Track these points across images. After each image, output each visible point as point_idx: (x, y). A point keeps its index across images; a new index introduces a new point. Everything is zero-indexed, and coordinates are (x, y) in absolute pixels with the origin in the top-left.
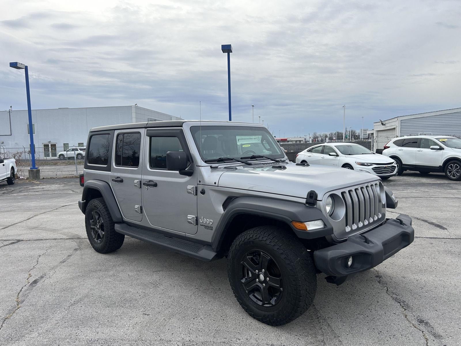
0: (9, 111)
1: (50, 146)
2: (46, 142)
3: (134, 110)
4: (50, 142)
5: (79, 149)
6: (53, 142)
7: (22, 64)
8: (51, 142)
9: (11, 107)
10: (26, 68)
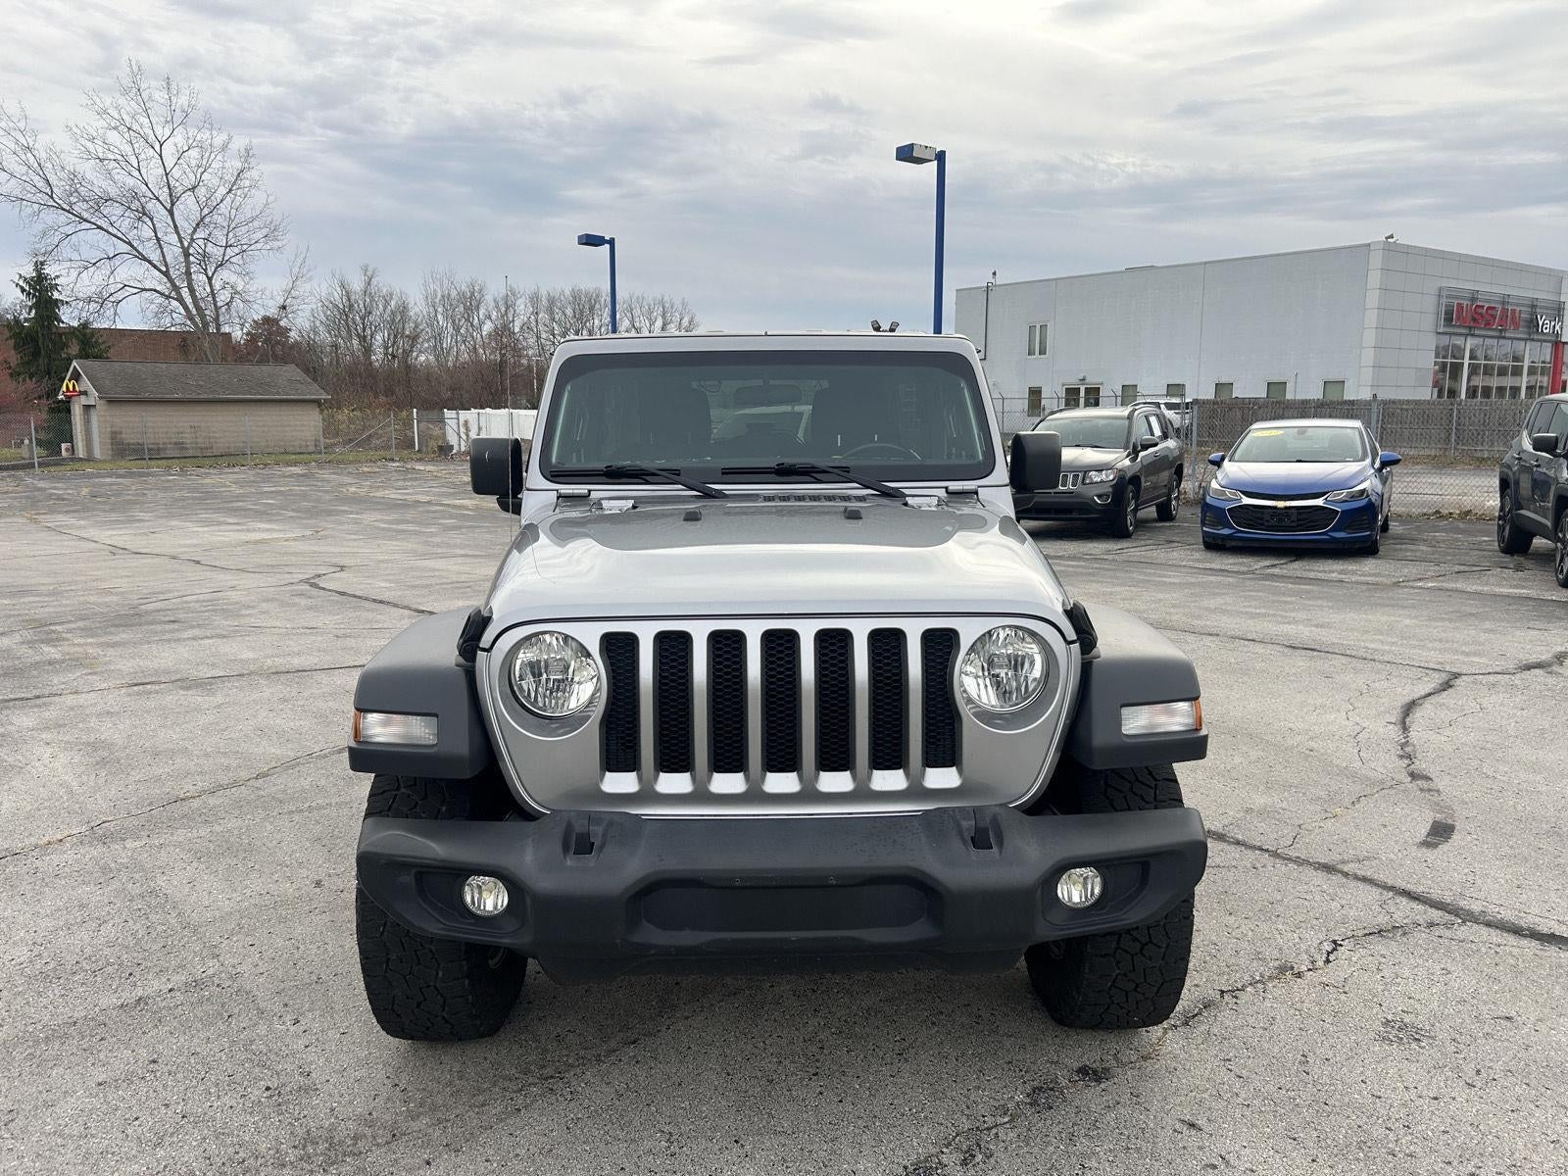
0: (988, 287)
1: (1082, 394)
2: (1072, 381)
3: (1376, 260)
4: (1084, 379)
5: (1165, 404)
6: (1093, 380)
7: (926, 147)
8: (1086, 381)
9: (994, 274)
10: (941, 157)
